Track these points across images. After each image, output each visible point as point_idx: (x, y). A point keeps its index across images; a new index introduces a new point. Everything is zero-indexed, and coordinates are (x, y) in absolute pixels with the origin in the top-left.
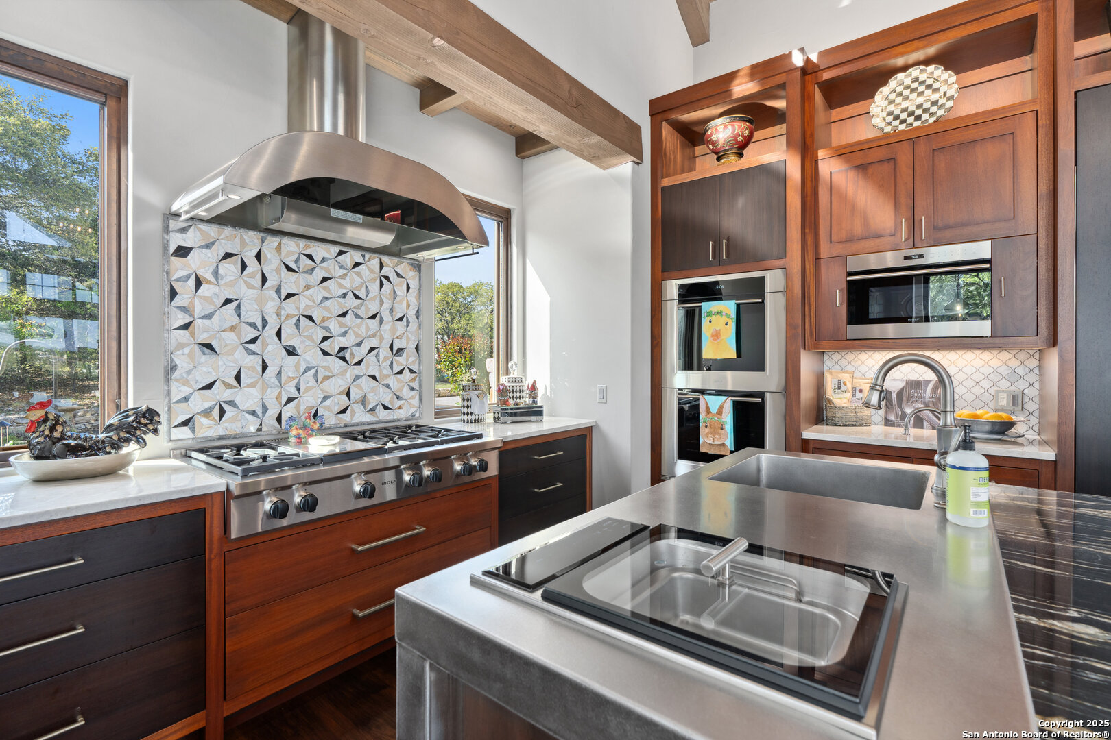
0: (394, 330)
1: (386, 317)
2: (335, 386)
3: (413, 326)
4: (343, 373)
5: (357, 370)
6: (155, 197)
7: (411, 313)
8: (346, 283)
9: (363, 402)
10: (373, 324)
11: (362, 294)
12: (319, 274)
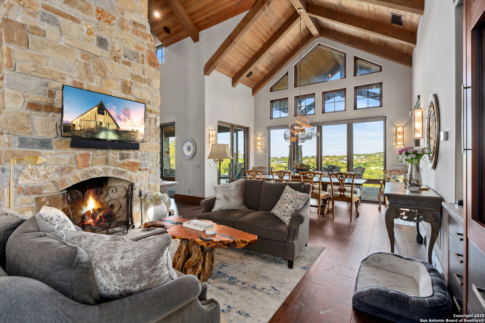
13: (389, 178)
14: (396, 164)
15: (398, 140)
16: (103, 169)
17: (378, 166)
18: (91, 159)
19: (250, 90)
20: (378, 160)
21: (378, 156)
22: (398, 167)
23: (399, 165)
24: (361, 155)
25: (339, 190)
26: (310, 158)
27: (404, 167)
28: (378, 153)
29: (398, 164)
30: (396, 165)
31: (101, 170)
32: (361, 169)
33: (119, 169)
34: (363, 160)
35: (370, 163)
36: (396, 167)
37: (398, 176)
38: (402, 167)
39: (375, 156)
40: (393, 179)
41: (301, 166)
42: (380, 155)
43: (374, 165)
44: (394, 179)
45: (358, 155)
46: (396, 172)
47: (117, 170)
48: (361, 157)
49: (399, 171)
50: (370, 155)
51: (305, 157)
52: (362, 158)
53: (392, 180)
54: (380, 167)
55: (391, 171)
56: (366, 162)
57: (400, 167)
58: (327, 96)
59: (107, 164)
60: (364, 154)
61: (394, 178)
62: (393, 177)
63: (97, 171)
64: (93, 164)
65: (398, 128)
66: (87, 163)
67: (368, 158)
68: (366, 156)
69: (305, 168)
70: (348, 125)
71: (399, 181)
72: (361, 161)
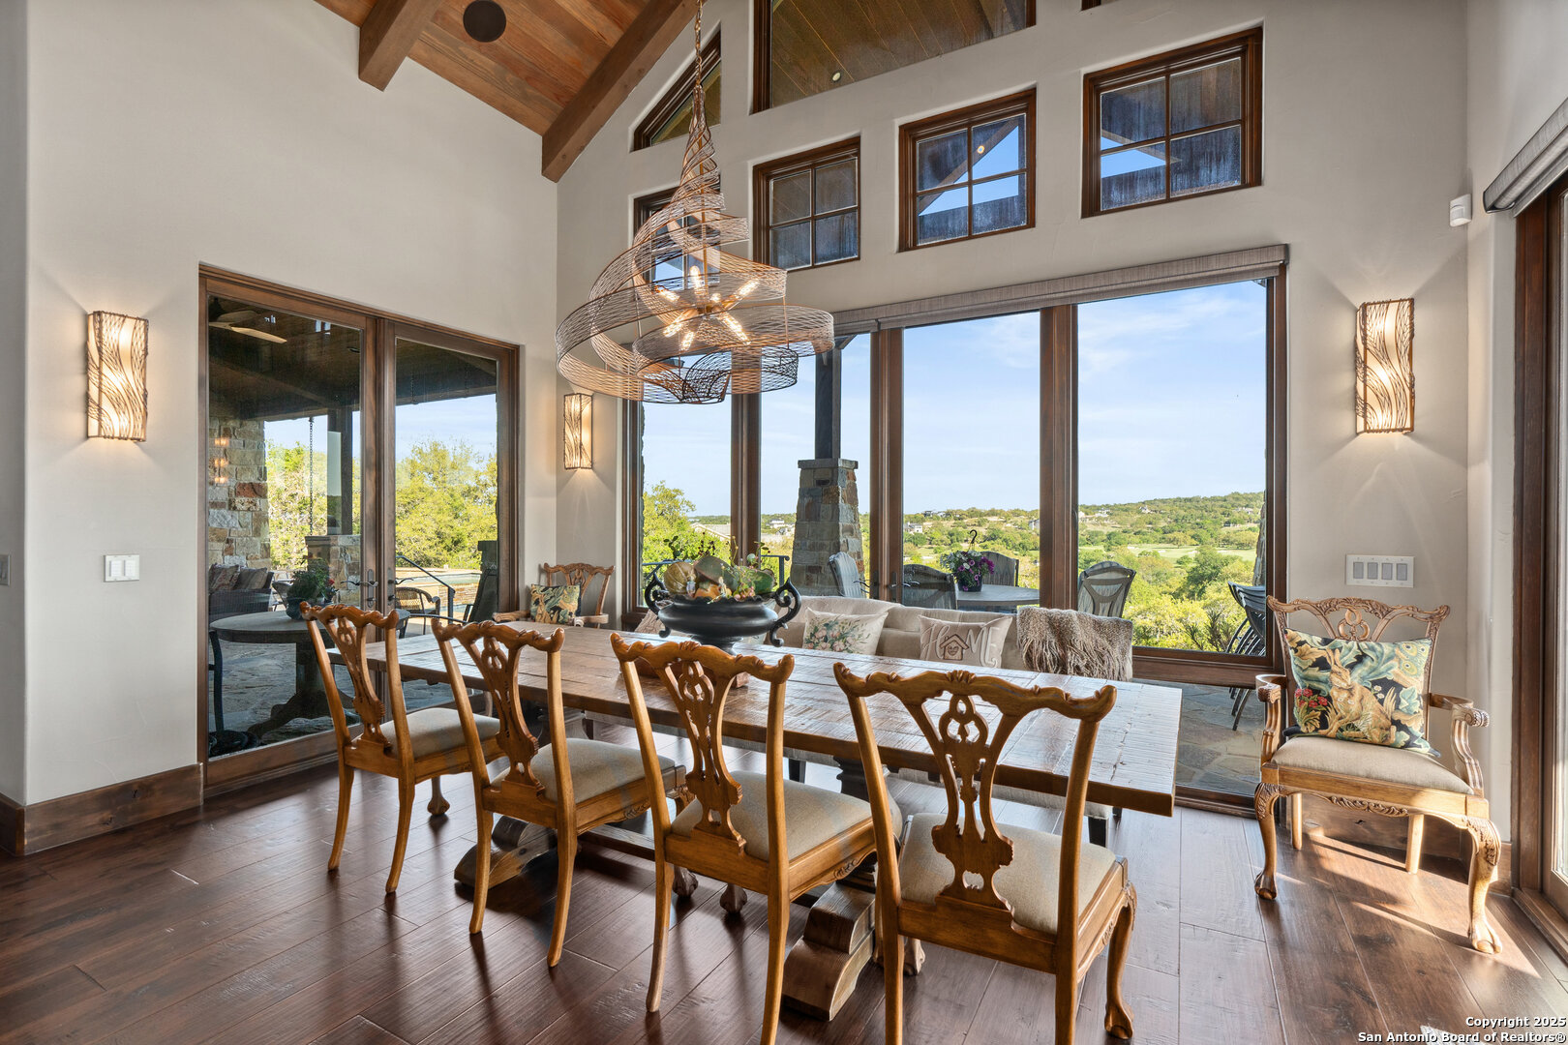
13: (1322, 664)
14: (1352, 559)
15: (1371, 399)
17: (1148, 541)
19: (533, 142)
20: (1150, 523)
21: (1148, 511)
22: (1366, 582)
23: (1373, 567)
24: (1098, 508)
25: (946, 838)
26: (938, 518)
27: (1409, 583)
28: (1150, 503)
29: (1366, 559)
30: (1358, 566)
32: (1114, 576)
34: (1104, 525)
35: (1124, 532)
36: (1352, 581)
37: (1387, 648)
38: (1394, 583)
39: (1139, 512)
40: (1351, 667)
41: (701, 580)
42: (1154, 507)
43: (1136, 539)
44: (1360, 670)
45: (1087, 507)
46: (1361, 614)
48: (1097, 515)
49: (1381, 610)
50: (1126, 509)
51: (925, 515)
52: (1099, 518)
53: (1346, 673)
54: (1156, 545)
55: (1324, 609)
56: (1114, 530)
57: (1380, 583)
58: (929, 151)
60: (1107, 506)
61: (1361, 658)
62: (1348, 651)
65: (1372, 311)
67: (1118, 518)
68: (1113, 510)
69: (726, 593)
70: (1047, 315)
71: (1398, 687)
72: (1099, 529)
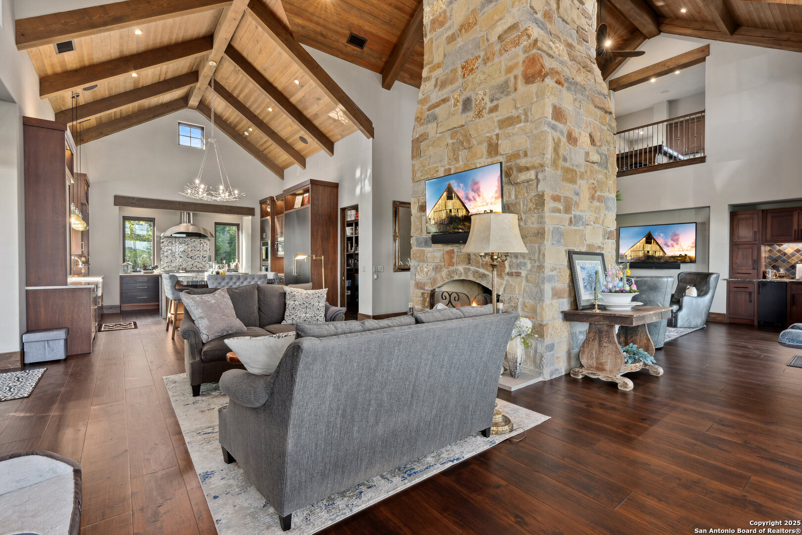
0: (203, 253)
1: (201, 250)
2: (190, 263)
3: (208, 252)
4: (192, 261)
5: (195, 261)
6: (158, 235)
7: (208, 249)
8: (192, 245)
9: (196, 266)
10: (199, 252)
11: (196, 246)
12: (186, 243)
16: (464, 269)
18: (456, 257)
31: (462, 271)
33: (482, 270)
47: (477, 272)
59: (469, 263)
63: (458, 272)
64: (458, 263)
66: (451, 262)
